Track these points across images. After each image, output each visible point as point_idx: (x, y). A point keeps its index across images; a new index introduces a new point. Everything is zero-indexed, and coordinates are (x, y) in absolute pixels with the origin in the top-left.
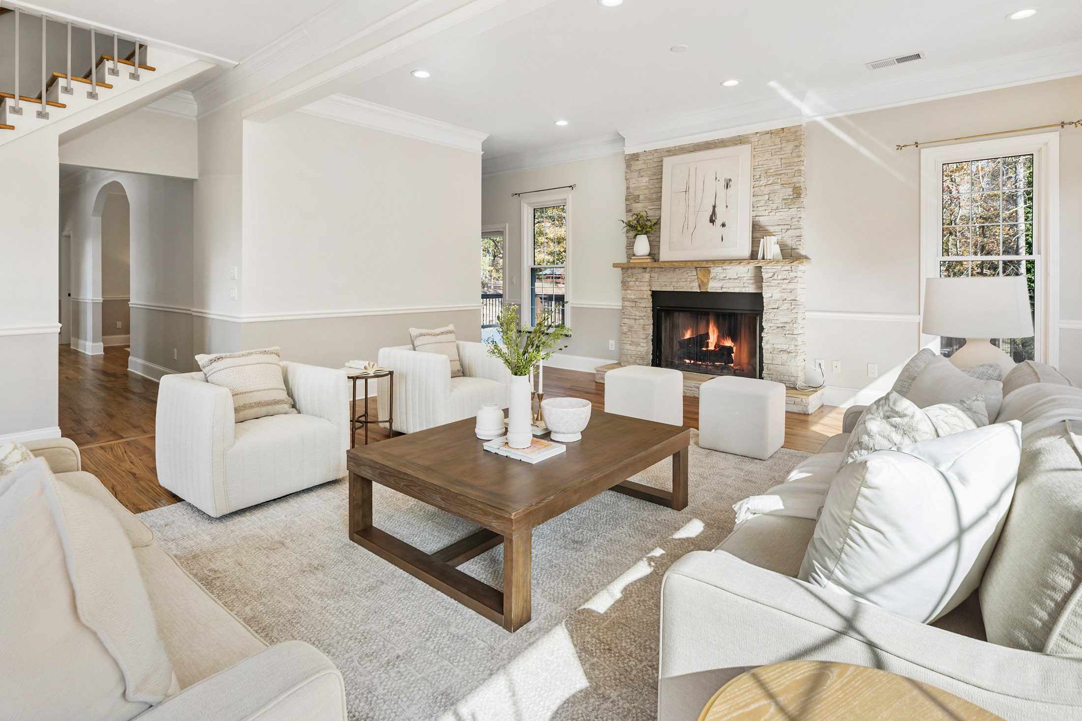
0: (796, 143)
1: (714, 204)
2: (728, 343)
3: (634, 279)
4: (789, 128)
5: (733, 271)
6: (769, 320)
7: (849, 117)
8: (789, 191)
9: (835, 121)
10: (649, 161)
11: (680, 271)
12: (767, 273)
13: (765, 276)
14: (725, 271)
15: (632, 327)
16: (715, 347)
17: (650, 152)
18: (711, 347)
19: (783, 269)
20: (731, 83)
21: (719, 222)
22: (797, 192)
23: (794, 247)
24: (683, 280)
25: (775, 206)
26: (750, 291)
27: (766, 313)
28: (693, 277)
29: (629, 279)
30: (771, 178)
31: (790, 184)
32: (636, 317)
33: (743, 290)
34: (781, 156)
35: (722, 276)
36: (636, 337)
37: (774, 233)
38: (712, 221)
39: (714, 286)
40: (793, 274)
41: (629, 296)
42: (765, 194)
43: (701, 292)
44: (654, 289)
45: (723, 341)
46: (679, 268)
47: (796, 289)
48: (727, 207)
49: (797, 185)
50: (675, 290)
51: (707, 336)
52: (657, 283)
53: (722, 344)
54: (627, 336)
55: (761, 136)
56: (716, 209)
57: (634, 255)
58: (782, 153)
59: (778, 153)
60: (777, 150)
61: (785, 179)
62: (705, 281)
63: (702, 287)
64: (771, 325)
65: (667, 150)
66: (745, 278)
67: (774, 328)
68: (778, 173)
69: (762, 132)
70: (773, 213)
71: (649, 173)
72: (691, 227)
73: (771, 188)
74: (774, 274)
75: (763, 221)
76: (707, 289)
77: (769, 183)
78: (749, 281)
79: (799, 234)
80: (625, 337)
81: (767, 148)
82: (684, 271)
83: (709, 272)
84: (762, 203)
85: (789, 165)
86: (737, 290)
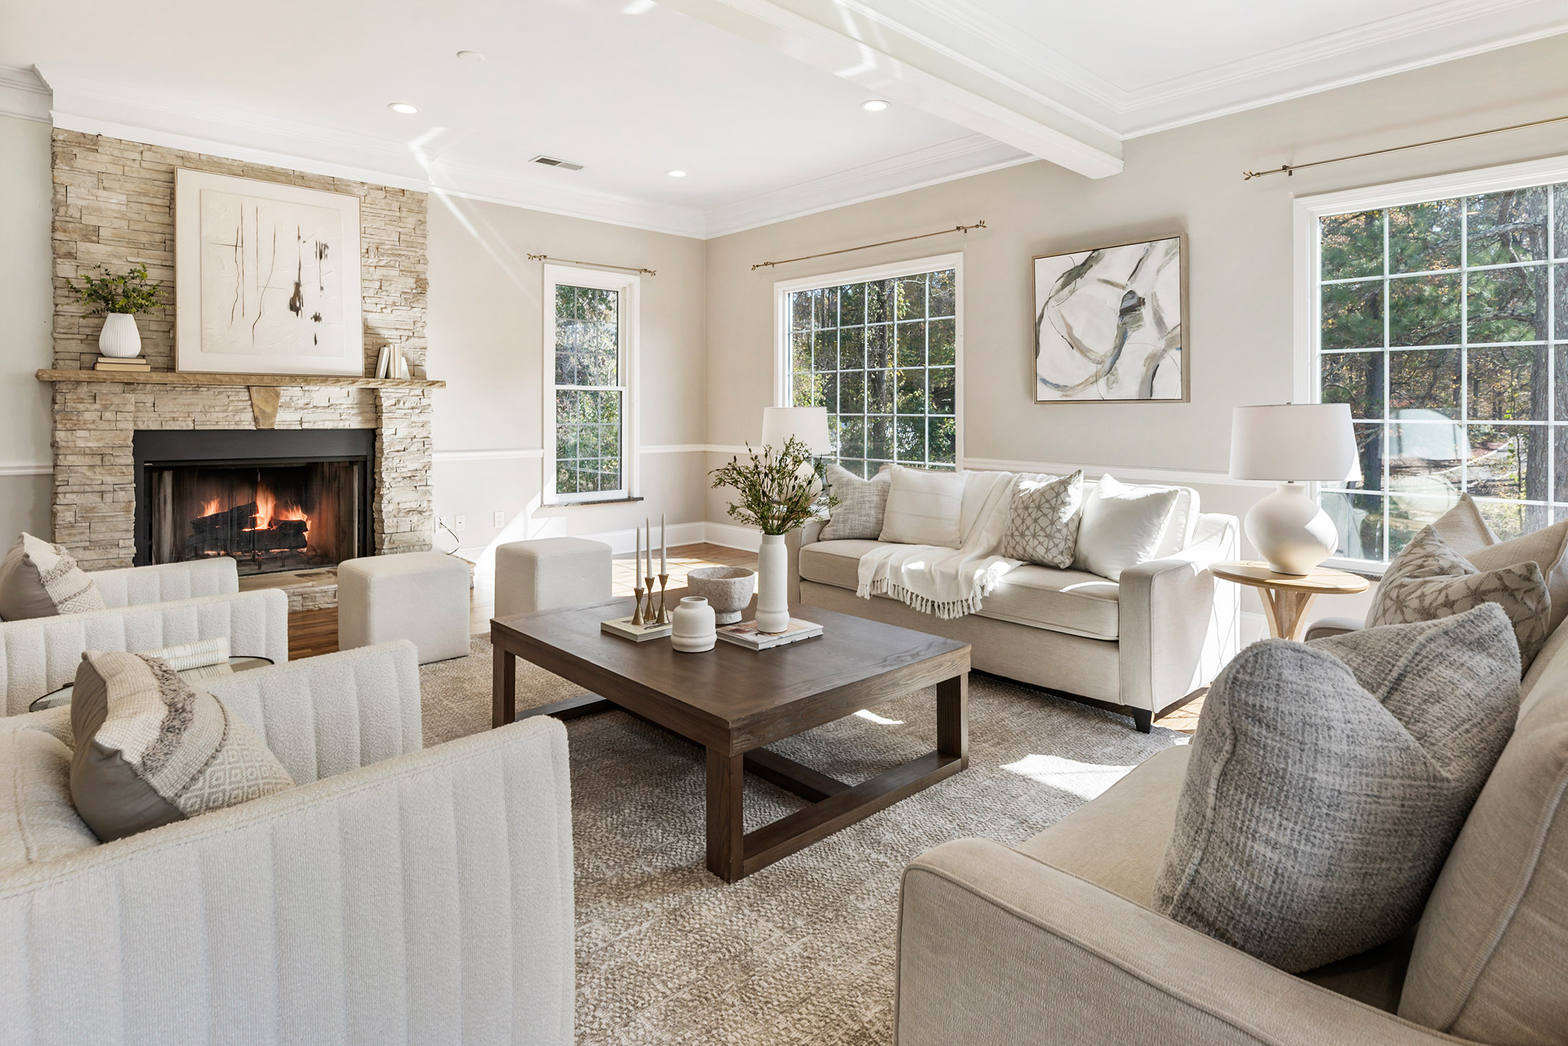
0: (421, 217)
1: (297, 280)
2: (296, 516)
3: (97, 406)
4: (412, 193)
5: (320, 394)
6: (392, 469)
7: (475, 202)
8: (411, 282)
9: (456, 200)
10: (129, 163)
11: (211, 392)
12: (388, 398)
13: (386, 403)
14: (307, 394)
15: (92, 509)
16: (270, 524)
17: (133, 145)
18: (262, 525)
19: (410, 394)
20: (405, 109)
21: (308, 310)
22: (421, 286)
23: (417, 362)
24: (217, 409)
25: (390, 300)
26: (353, 427)
27: (386, 458)
28: (241, 404)
29: (81, 407)
30: (385, 258)
31: (411, 272)
32: (104, 488)
33: (341, 426)
34: (400, 230)
35: (301, 403)
36: (104, 529)
37: (390, 341)
38: (295, 307)
39: (285, 419)
40: (425, 401)
41: (81, 444)
42: (373, 280)
43: (259, 430)
44: (142, 427)
45: (285, 513)
46: (209, 386)
47: (430, 422)
48: (322, 288)
49: (422, 277)
50: (197, 428)
51: (253, 508)
52: (152, 415)
53: (283, 518)
54: (74, 531)
55: (371, 191)
56: (301, 289)
57: (102, 355)
58: (401, 225)
59: (395, 223)
60: (395, 218)
61: (405, 264)
62: (269, 410)
63: (261, 421)
64: (394, 475)
65: (181, 154)
66: (343, 407)
67: (399, 480)
68: (396, 252)
69: (372, 185)
70: (389, 310)
71: (129, 186)
72: (252, 315)
73: (385, 272)
74: (399, 401)
75: (374, 319)
76: (272, 424)
77: (382, 263)
78: (350, 411)
79: (423, 346)
80: (70, 535)
81: (379, 211)
82: (220, 393)
83: (278, 395)
84: (371, 292)
85: (411, 245)
86: (329, 425)
